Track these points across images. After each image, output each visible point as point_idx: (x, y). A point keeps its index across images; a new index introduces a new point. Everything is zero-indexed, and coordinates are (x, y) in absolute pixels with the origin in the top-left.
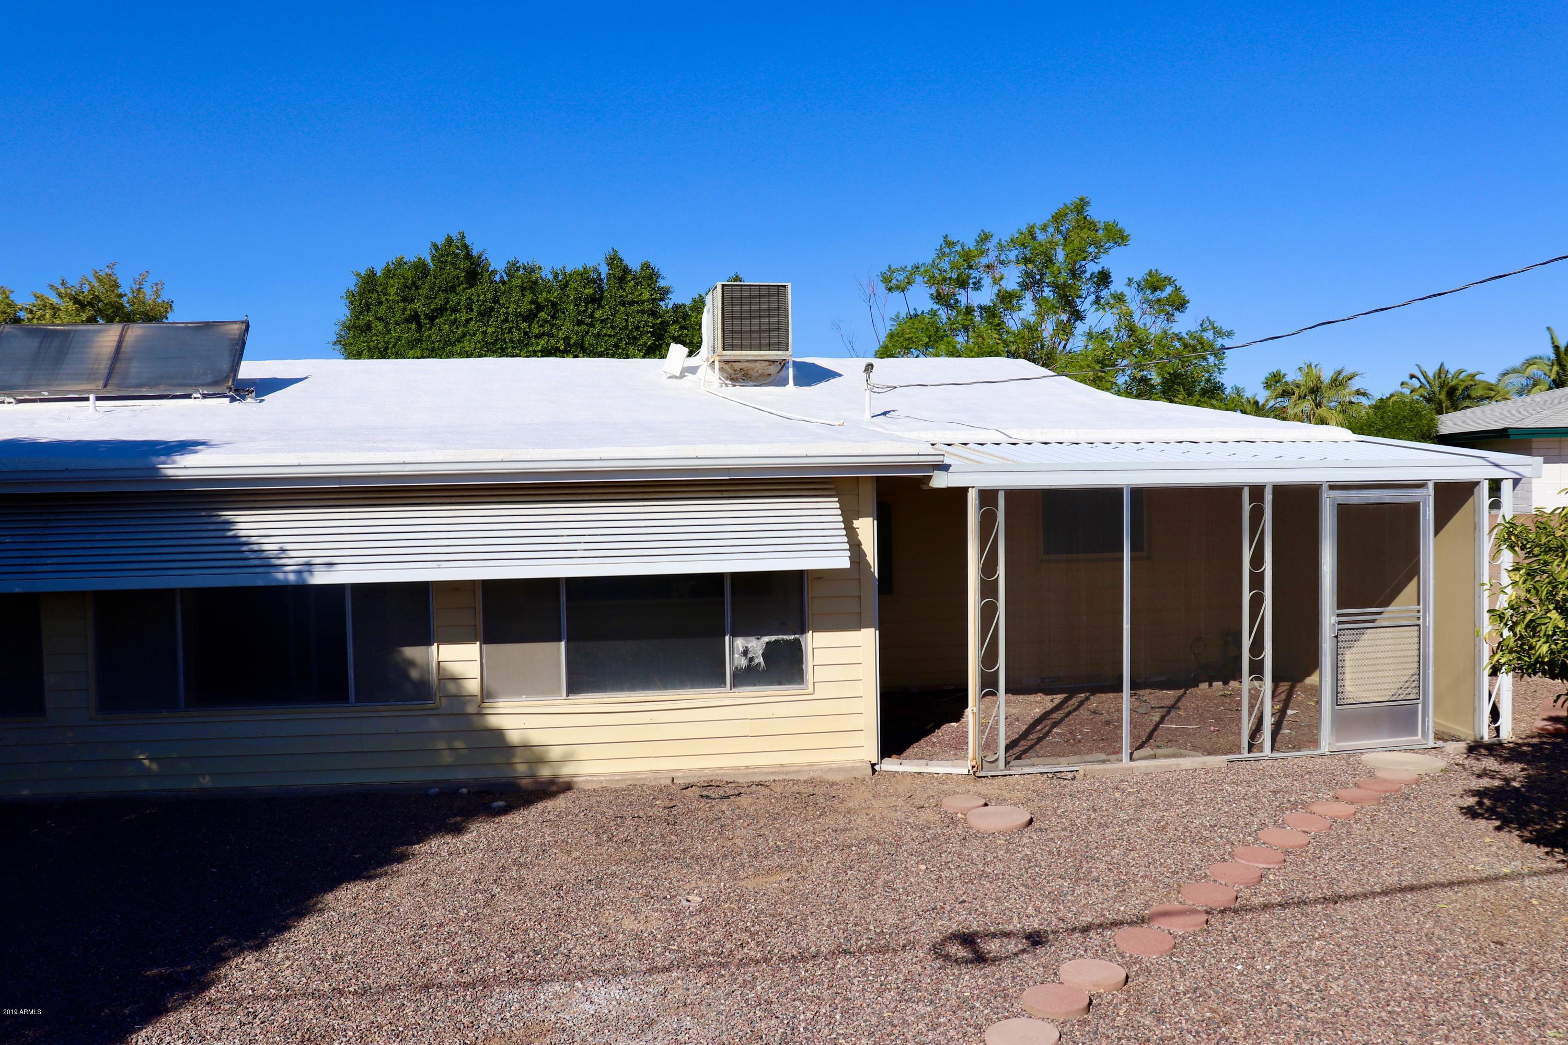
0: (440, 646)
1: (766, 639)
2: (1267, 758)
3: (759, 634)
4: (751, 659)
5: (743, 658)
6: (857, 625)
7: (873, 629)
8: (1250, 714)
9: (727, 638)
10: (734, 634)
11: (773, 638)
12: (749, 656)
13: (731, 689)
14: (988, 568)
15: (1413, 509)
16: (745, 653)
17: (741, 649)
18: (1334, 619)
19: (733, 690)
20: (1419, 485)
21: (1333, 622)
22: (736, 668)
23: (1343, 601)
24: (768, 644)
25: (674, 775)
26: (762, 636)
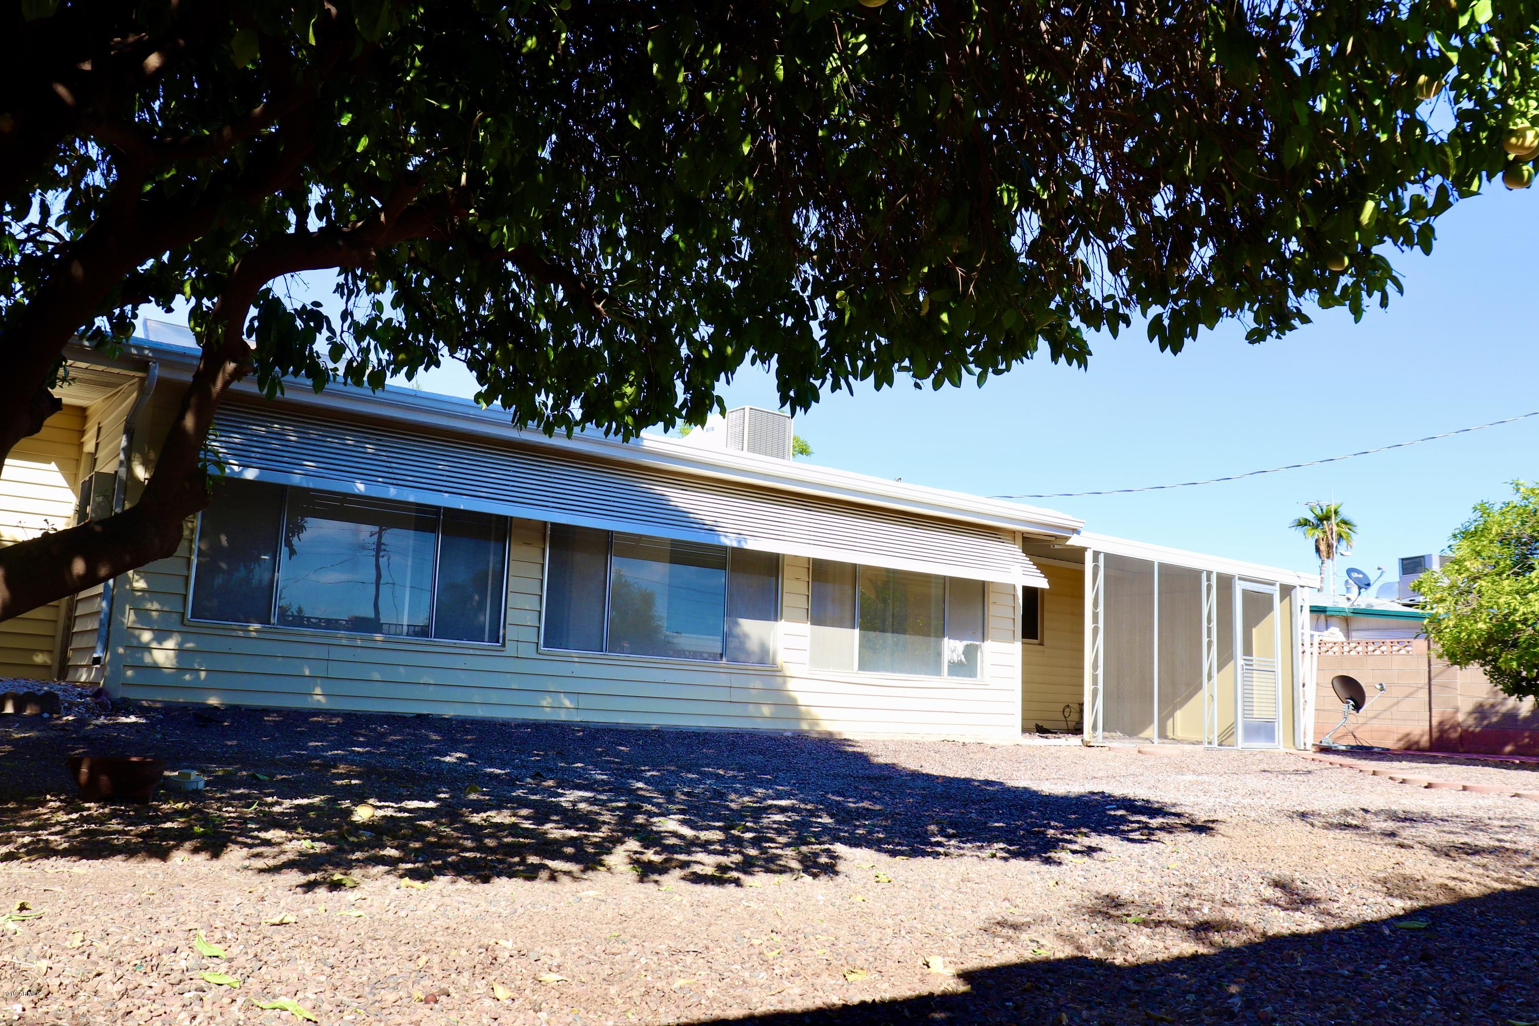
1: (965, 643)
3: (961, 639)
4: (957, 656)
5: (953, 654)
7: (1020, 642)
9: (946, 639)
10: (950, 637)
11: (969, 642)
12: (956, 653)
15: (1270, 597)
16: (954, 650)
17: (952, 648)
19: (946, 678)
20: (1273, 583)
22: (948, 662)
24: (967, 646)
26: (964, 640)
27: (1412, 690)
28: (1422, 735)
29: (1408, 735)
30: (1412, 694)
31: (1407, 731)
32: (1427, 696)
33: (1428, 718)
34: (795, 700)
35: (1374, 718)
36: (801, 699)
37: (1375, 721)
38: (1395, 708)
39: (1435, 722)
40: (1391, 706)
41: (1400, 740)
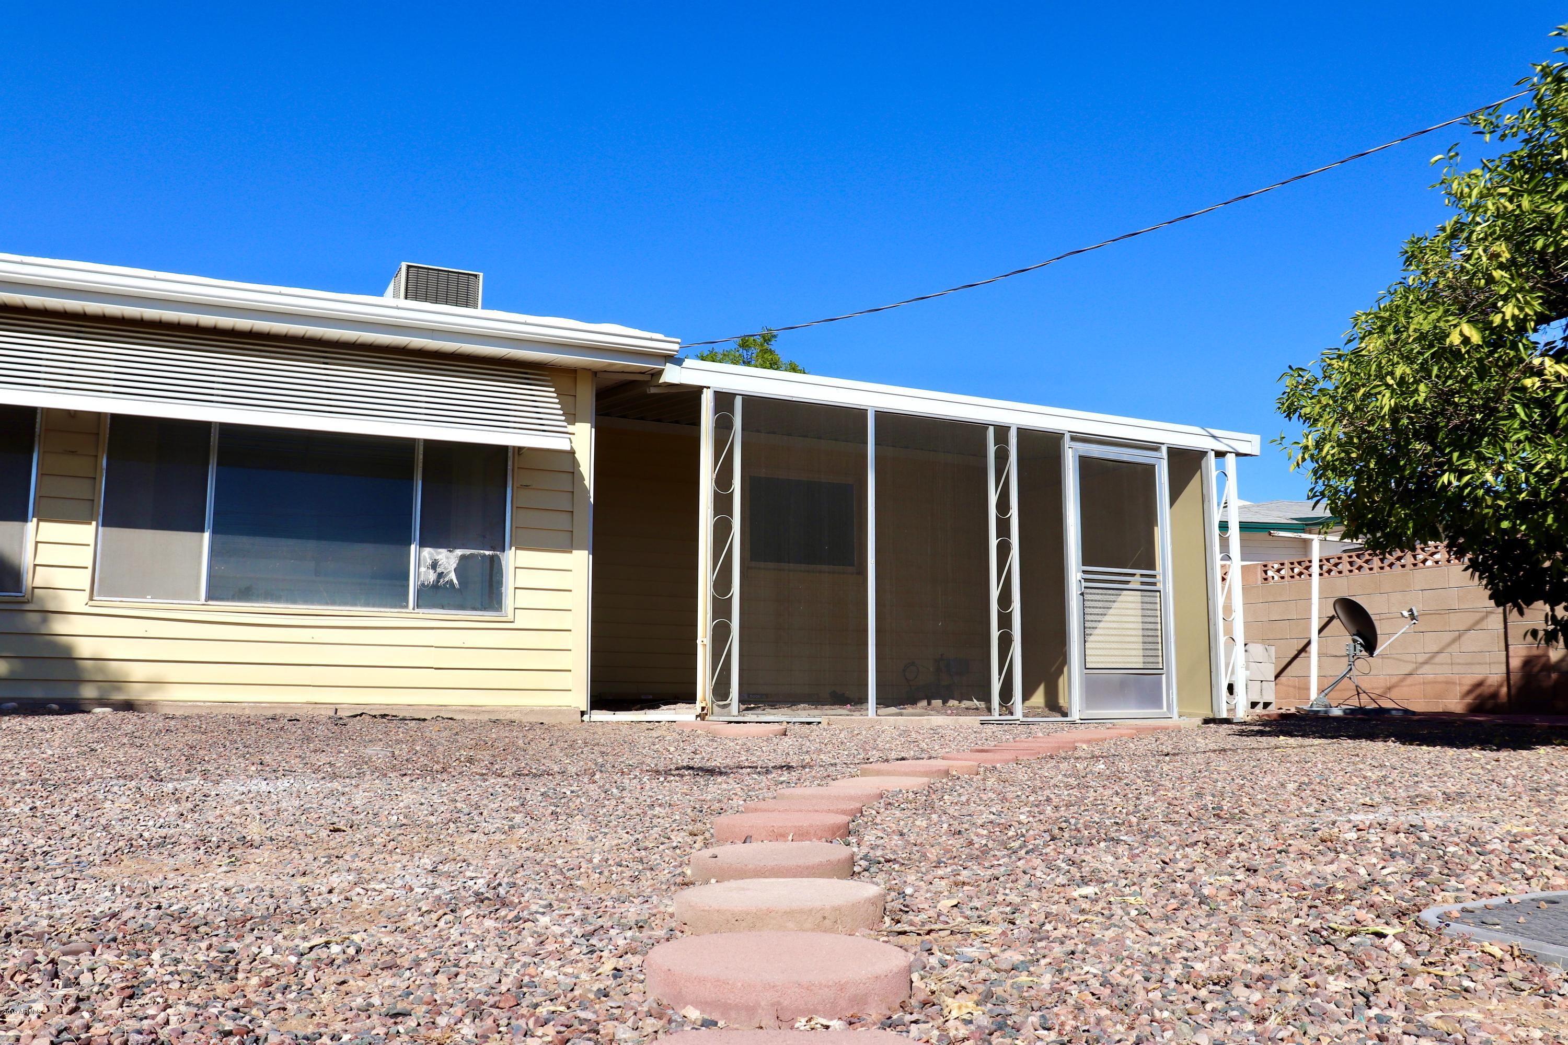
0: (41, 524)
1: (459, 552)
2: (1018, 722)
3: (450, 546)
4: (441, 575)
5: (431, 571)
6: (567, 546)
7: (587, 552)
8: (1000, 674)
9: (413, 547)
10: (422, 544)
11: (468, 552)
12: (439, 570)
13: (414, 609)
14: (723, 479)
15: (1149, 471)
16: (434, 565)
17: (429, 562)
18: (1080, 575)
19: (417, 610)
20: (1154, 447)
21: (1079, 578)
22: (423, 585)
23: (1088, 558)
24: (463, 558)
25: (337, 706)
26: (455, 548)
27: (1478, 616)
28: (1501, 686)
29: (1480, 684)
30: (1478, 622)
31: (1477, 678)
32: (1502, 626)
33: (1504, 660)
34: (68, 649)
35: (1425, 663)
36: (85, 648)
37: (1426, 669)
38: (1455, 647)
39: (1515, 663)
40: (1449, 645)
41: (1469, 692)
